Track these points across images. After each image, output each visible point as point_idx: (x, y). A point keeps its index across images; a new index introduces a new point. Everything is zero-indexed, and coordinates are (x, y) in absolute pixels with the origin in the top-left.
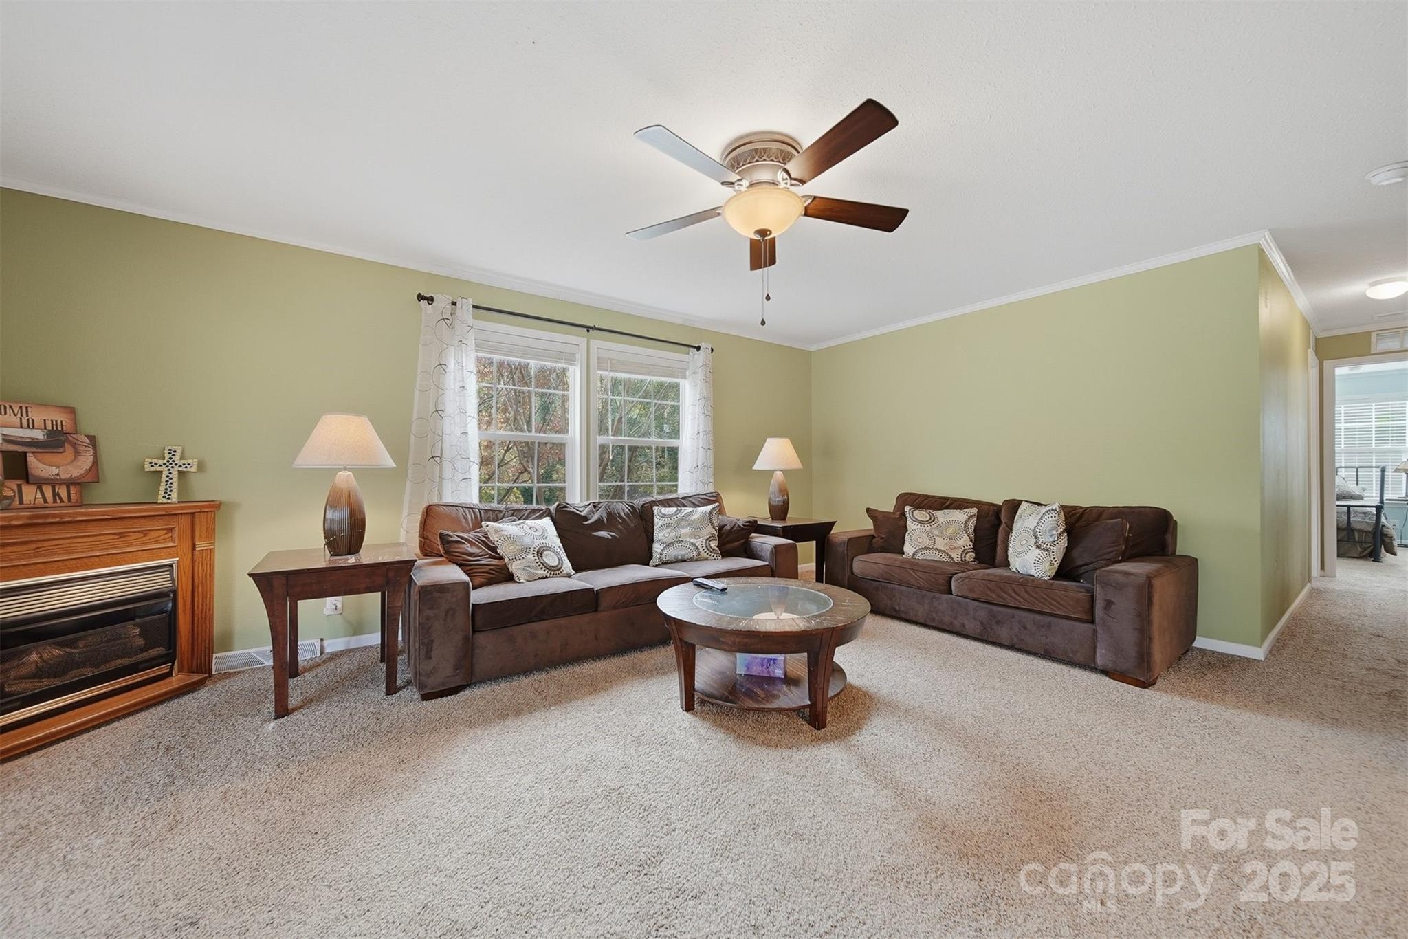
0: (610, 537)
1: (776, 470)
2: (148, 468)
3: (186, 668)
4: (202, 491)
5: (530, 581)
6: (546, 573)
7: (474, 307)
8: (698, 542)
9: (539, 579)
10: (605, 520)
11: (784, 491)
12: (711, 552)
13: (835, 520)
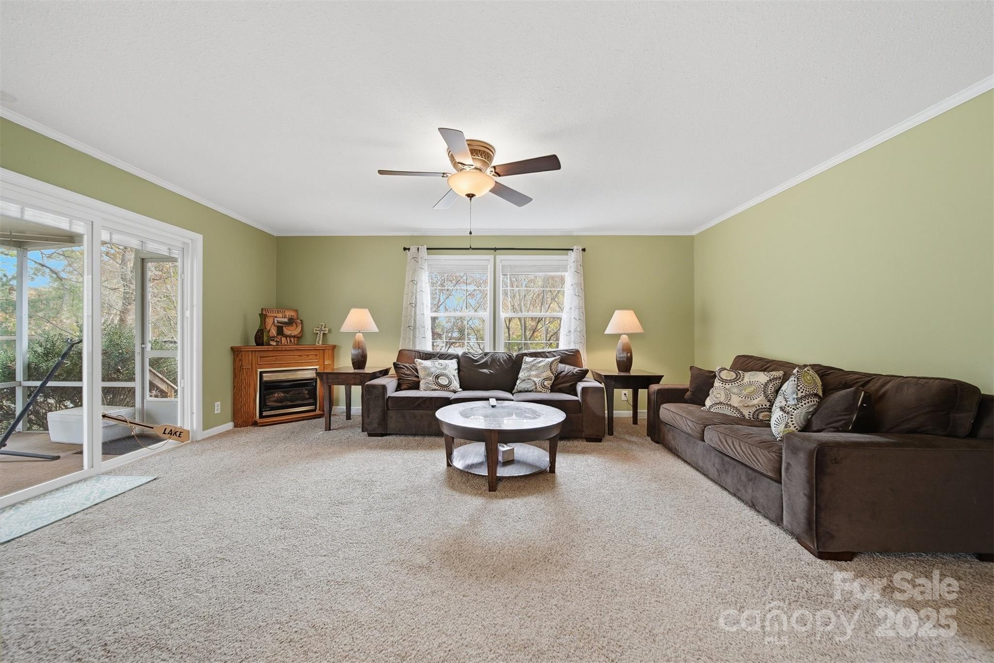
0: (489, 373)
1: (622, 334)
2: (315, 332)
3: (321, 409)
4: (331, 341)
5: (426, 390)
6: (435, 387)
7: (428, 249)
8: (536, 380)
9: (433, 390)
10: (489, 363)
11: (627, 350)
12: (543, 387)
13: (663, 375)
